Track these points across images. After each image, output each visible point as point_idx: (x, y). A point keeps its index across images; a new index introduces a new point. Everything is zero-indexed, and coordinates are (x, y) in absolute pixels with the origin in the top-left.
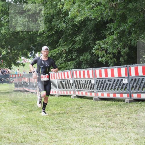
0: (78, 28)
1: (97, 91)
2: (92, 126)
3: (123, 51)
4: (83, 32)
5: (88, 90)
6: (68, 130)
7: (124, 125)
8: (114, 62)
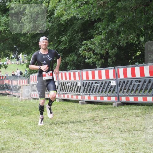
0: (64, 28)
1: (83, 94)
2: (78, 131)
3: (111, 52)
4: (69, 32)
5: (74, 93)
6: (52, 136)
7: (111, 130)
8: (102, 63)
